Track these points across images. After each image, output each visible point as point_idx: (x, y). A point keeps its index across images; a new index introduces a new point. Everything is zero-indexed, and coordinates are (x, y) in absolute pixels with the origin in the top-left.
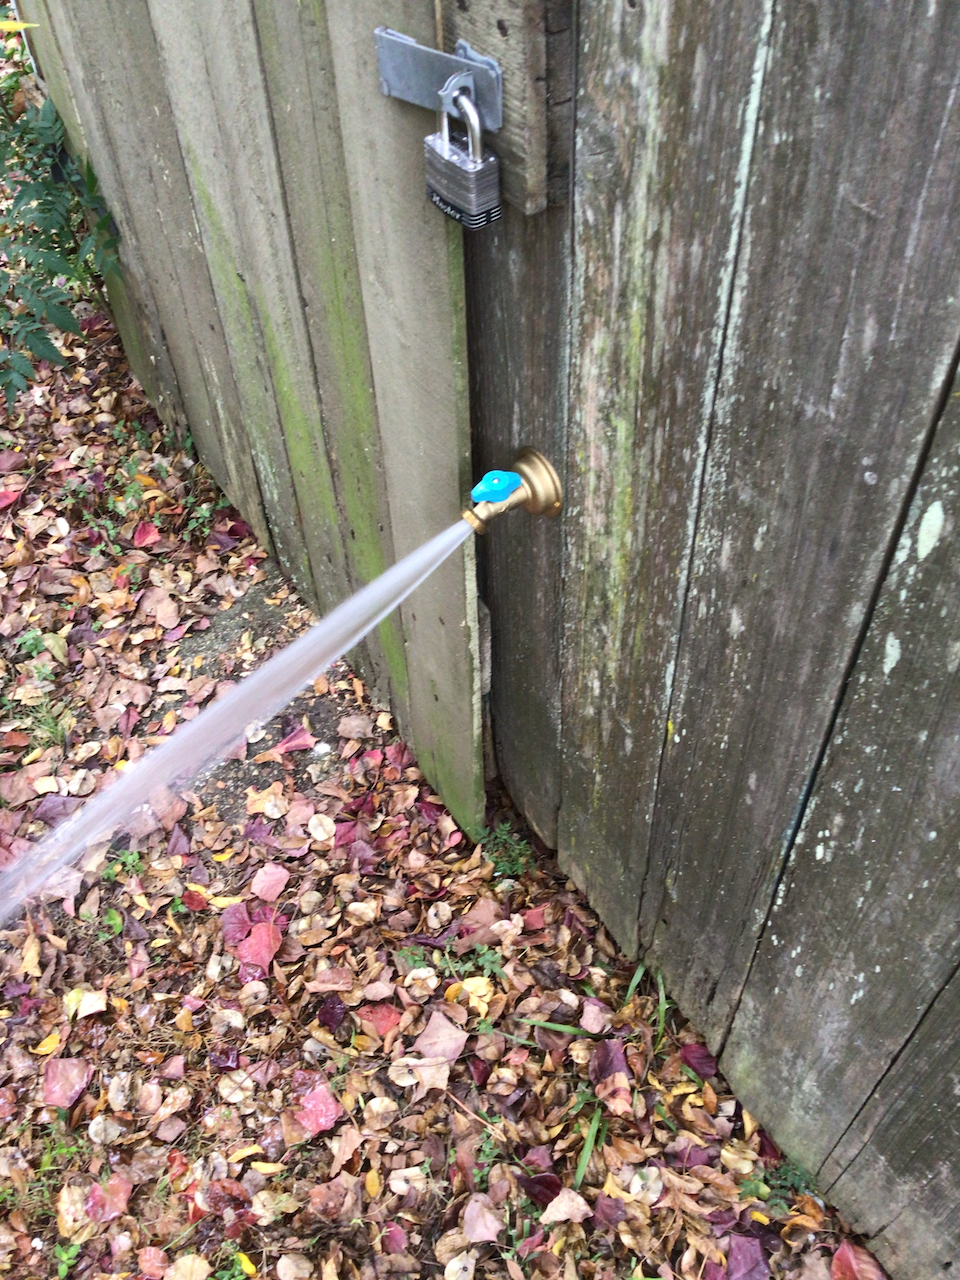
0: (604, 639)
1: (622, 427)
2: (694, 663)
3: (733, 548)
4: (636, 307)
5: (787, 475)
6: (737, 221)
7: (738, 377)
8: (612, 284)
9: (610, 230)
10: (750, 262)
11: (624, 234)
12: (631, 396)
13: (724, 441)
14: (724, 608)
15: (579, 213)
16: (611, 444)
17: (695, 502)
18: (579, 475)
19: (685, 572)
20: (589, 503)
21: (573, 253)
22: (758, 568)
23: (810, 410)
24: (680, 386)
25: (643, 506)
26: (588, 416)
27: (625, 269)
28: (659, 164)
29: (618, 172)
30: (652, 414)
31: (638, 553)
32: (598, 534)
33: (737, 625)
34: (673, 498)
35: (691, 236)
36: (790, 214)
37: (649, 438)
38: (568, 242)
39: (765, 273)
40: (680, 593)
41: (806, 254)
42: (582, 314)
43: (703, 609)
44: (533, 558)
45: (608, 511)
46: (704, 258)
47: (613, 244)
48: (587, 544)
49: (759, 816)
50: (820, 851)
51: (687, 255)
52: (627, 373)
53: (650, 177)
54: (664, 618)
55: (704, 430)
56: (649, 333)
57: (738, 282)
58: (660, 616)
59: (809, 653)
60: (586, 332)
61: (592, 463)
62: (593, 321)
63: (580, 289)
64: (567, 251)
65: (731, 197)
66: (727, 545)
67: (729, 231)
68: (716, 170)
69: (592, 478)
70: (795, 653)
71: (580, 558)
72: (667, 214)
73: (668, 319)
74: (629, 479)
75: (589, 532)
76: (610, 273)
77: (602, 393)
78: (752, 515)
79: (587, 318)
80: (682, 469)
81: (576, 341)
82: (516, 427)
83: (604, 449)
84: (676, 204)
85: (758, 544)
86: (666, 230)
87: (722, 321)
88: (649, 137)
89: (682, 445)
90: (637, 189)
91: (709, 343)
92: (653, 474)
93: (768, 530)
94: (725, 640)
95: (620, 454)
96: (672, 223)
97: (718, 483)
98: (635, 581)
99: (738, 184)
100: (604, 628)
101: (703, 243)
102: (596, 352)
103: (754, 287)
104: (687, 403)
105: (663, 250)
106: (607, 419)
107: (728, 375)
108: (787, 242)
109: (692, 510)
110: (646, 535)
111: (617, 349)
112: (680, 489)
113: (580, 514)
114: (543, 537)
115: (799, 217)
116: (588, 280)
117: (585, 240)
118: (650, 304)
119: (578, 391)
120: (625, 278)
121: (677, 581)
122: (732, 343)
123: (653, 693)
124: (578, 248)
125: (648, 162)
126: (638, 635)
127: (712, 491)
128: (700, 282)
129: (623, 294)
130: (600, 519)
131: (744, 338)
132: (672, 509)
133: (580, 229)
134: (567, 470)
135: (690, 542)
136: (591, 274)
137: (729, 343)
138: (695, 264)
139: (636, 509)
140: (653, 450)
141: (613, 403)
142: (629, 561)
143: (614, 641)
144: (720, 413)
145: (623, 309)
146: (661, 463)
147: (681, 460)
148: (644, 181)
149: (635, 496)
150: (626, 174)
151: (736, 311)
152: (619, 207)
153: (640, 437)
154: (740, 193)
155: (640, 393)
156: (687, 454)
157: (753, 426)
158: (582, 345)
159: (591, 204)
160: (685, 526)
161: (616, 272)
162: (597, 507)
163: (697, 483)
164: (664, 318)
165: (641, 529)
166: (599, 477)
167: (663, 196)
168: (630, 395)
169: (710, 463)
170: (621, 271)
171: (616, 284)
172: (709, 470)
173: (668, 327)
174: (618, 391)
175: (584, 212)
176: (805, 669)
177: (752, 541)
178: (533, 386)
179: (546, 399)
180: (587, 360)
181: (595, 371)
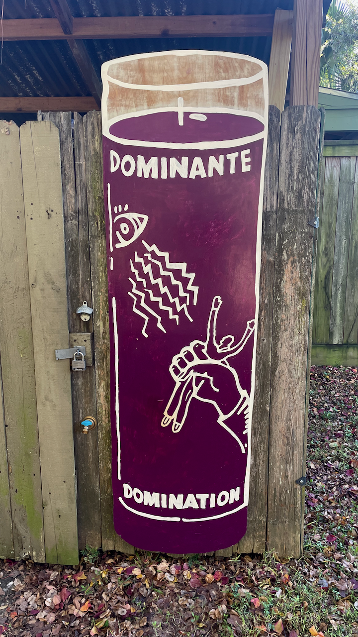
9: (103, 365)
20: (104, 419)
21: (95, 372)
26: (102, 400)
27: (107, 369)
32: (107, 424)
38: (94, 370)
48: (104, 429)
60: (100, 384)
61: (104, 409)
62: (101, 381)
71: (102, 434)
75: (104, 425)
77: (104, 393)
79: (99, 382)
81: (97, 387)
82: (81, 415)
106: (106, 397)
114: (90, 437)
117: (98, 368)
119: (99, 396)
133: (96, 367)
136: (100, 373)
152: (105, 360)
158: (99, 387)
159: (99, 362)
161: (105, 370)
166: (106, 411)
171: (105, 372)
175: (97, 364)
178: (86, 402)
179: (90, 403)
180: (100, 389)
181: (102, 390)
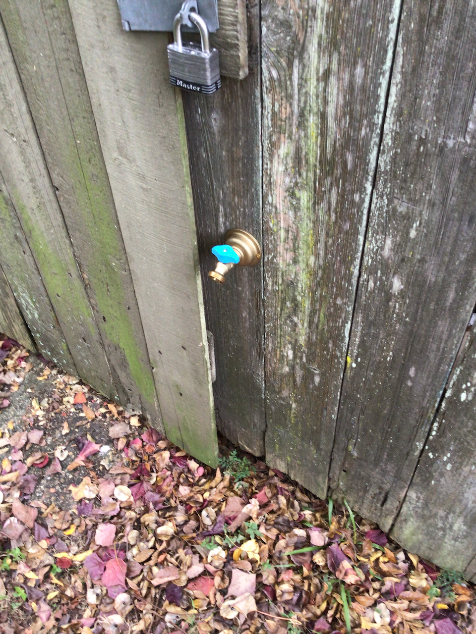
0: (296, 325)
1: (304, 197)
2: (366, 318)
3: (392, 242)
4: (312, 121)
5: (434, 187)
6: (392, 44)
7: (394, 139)
8: (292, 112)
9: (290, 79)
10: (402, 67)
11: (301, 78)
12: (311, 175)
13: (386, 181)
14: (387, 279)
15: (266, 73)
16: (296, 209)
17: (364, 223)
18: (272, 234)
19: (358, 267)
20: (281, 249)
21: (262, 100)
22: (413, 248)
23: (450, 143)
24: (349, 158)
25: (323, 238)
26: (278, 198)
27: (303, 99)
28: (327, 27)
29: (296, 40)
30: (328, 182)
31: (320, 267)
32: (289, 265)
33: (397, 285)
34: (347, 226)
35: (355, 64)
36: (433, 28)
37: (326, 196)
38: (258, 94)
39: (414, 70)
40: (354, 281)
41: (446, 49)
42: (270, 136)
43: (371, 284)
44: (239, 294)
45: (295, 249)
46: (366, 73)
47: (292, 86)
48: (280, 274)
49: (417, 391)
50: (463, 397)
51: (352, 76)
52: (307, 162)
53: (320, 37)
54: (342, 298)
55: (370, 178)
56: (323, 132)
57: (393, 81)
58: (339, 299)
59: (454, 286)
60: (274, 146)
61: (282, 224)
62: (279, 139)
63: (268, 122)
64: (258, 101)
65: (386, 29)
66: (389, 242)
67: (386, 52)
68: (374, 18)
69: (282, 234)
70: (443, 289)
71: (275, 283)
72: (335, 57)
73: (338, 120)
74: (311, 225)
75: (282, 265)
76: (291, 105)
77: (287, 180)
78: (408, 218)
79: (274, 138)
80: (353, 207)
81: (266, 154)
82: (221, 220)
83: (291, 213)
84: (342, 48)
85: (413, 234)
86: (334, 67)
87: (382, 109)
88: (318, 12)
89: (353, 192)
90: (310, 47)
91: (372, 125)
92: (330, 216)
93: (420, 224)
94: (389, 297)
95: (304, 213)
96: (339, 60)
97: (382, 207)
98: (318, 284)
99: (393, 21)
100: (295, 319)
101: (365, 65)
102: (282, 156)
103: (405, 81)
104: (355, 166)
105: (333, 80)
106: (293, 195)
107: (388, 140)
108: (431, 47)
109: (362, 229)
110: (326, 254)
111: (298, 150)
112: (351, 220)
113: (275, 257)
114: (246, 279)
115: (440, 28)
116: (274, 114)
117: (272, 89)
118: (323, 116)
119: (270, 183)
120: (302, 105)
121: (351, 274)
122: (390, 119)
123: (335, 344)
124: (265, 96)
125: (319, 27)
126: (322, 315)
127: (377, 213)
128: (363, 89)
129: (302, 115)
130: (289, 256)
131: (399, 114)
132: (347, 233)
133: (267, 84)
134: (262, 233)
135: (361, 248)
136: (276, 109)
137: (388, 120)
138: (359, 81)
139: (317, 242)
140: (329, 203)
141: (296, 184)
142: (313, 274)
143: (303, 325)
144: (382, 164)
145: (302, 125)
146: (336, 208)
147: (353, 201)
148: (315, 41)
149: (316, 235)
150: (301, 41)
151: (392, 99)
152: (296, 62)
153: (318, 197)
154: (393, 27)
155: (318, 171)
156: (357, 197)
157: (407, 165)
158: (271, 155)
159: (275, 67)
160: (356, 240)
161: (295, 103)
162: (287, 250)
163: (365, 212)
164: (336, 119)
165: (322, 253)
166: (287, 231)
167: (331, 45)
168: (309, 175)
169: (375, 196)
170: (299, 101)
171: (296, 110)
172: (374, 200)
173: (339, 125)
174: (300, 175)
175: (270, 72)
176: (451, 295)
177: (408, 233)
178: (234, 191)
179: (245, 196)
180: (275, 163)
181: (282, 168)
